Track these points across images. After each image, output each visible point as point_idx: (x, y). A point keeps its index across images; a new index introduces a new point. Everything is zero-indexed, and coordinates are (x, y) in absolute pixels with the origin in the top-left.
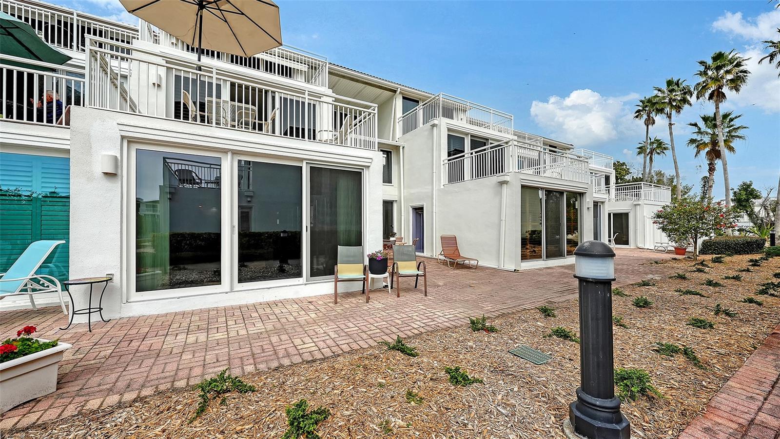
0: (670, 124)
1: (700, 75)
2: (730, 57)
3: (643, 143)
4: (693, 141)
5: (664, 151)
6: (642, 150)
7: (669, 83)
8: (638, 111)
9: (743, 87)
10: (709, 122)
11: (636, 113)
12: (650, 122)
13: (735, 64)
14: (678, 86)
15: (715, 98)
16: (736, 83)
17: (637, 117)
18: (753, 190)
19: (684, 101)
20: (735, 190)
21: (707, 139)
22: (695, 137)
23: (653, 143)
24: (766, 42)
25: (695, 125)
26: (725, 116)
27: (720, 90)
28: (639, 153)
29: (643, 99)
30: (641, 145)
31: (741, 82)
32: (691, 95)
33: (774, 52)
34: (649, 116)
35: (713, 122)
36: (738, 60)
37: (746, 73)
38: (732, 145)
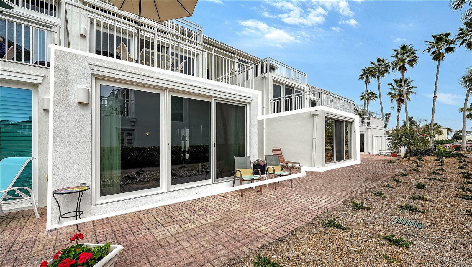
0: (379, 83)
1: (395, 57)
2: (409, 48)
3: (363, 93)
4: (390, 93)
5: (375, 99)
6: (363, 97)
7: (379, 60)
8: (362, 75)
9: (415, 65)
10: (398, 83)
11: (360, 76)
12: (367, 81)
13: (411, 52)
14: (383, 62)
15: (401, 70)
16: (412, 62)
17: (361, 78)
18: (413, 121)
19: (386, 71)
20: (405, 121)
21: (397, 93)
22: (391, 91)
23: (369, 94)
24: (426, 41)
25: (391, 84)
26: (406, 81)
27: (404, 66)
28: (362, 99)
29: (364, 68)
30: (362, 95)
31: (414, 62)
32: (390, 68)
33: (430, 47)
34: (367, 78)
35: (400, 83)
36: (413, 50)
37: (417, 57)
38: (409, 96)
